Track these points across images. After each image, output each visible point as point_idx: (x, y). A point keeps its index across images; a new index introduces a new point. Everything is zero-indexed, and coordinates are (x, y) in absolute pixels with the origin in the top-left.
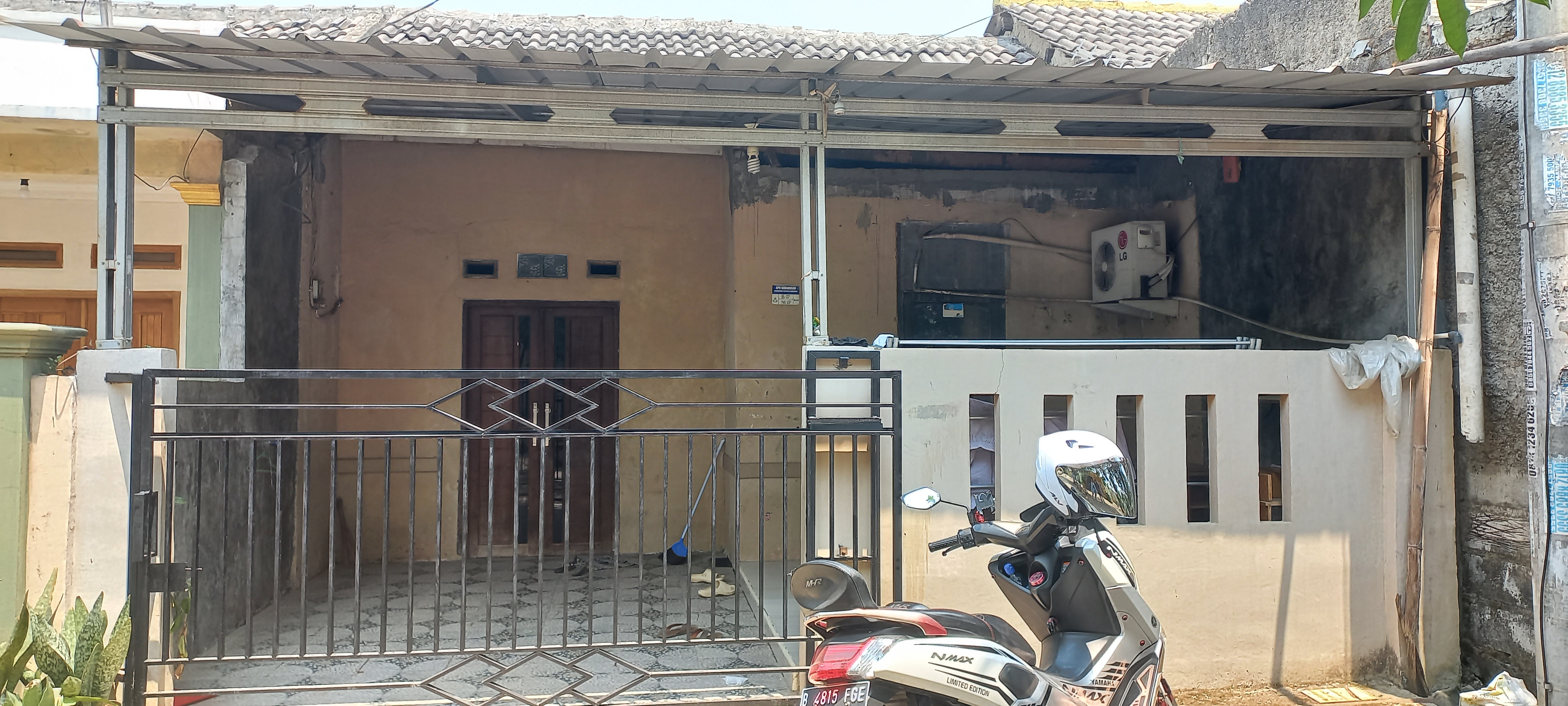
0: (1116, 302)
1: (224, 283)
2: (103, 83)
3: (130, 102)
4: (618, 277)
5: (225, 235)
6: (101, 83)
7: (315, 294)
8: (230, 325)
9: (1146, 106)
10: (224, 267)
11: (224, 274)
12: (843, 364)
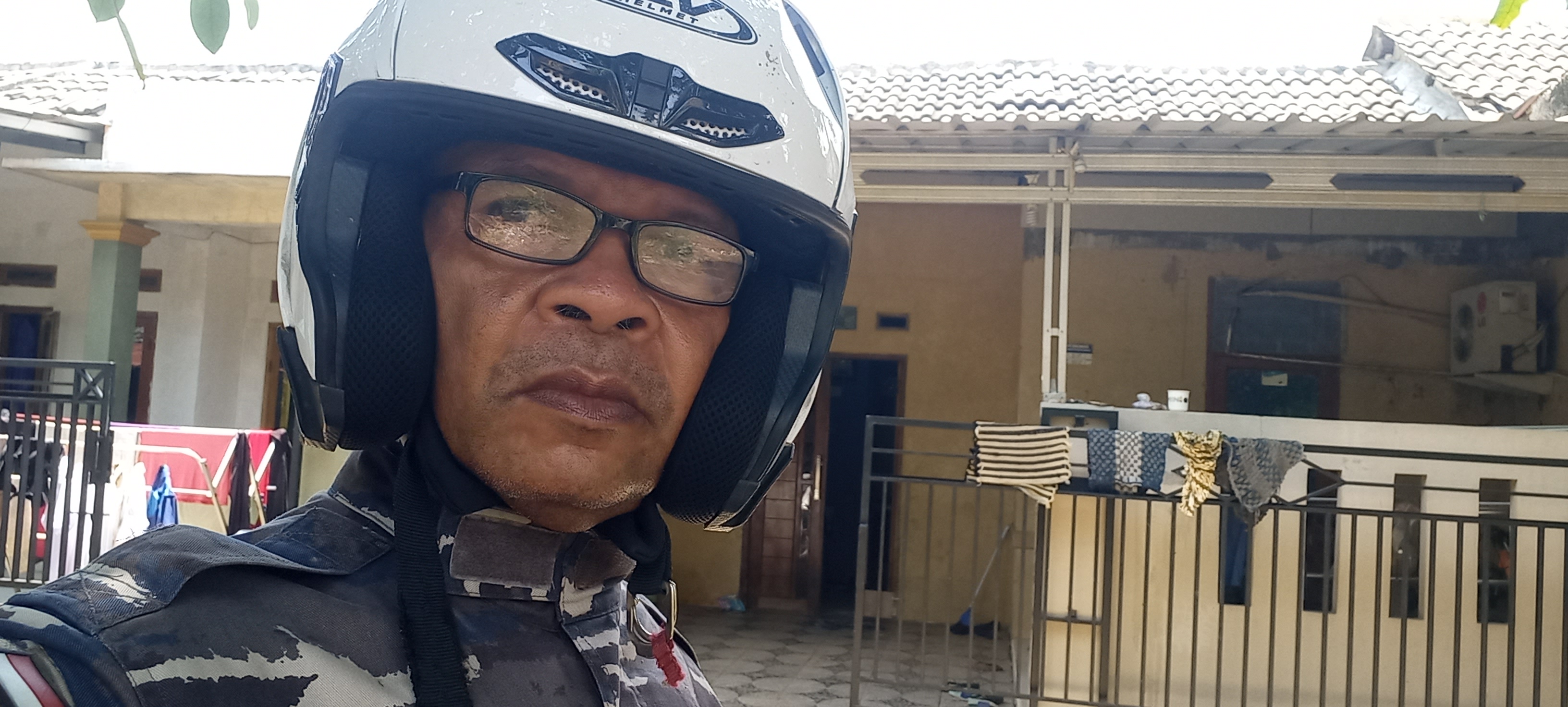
0: (1473, 375)
4: (907, 329)
9: (1441, 158)
12: (1079, 422)
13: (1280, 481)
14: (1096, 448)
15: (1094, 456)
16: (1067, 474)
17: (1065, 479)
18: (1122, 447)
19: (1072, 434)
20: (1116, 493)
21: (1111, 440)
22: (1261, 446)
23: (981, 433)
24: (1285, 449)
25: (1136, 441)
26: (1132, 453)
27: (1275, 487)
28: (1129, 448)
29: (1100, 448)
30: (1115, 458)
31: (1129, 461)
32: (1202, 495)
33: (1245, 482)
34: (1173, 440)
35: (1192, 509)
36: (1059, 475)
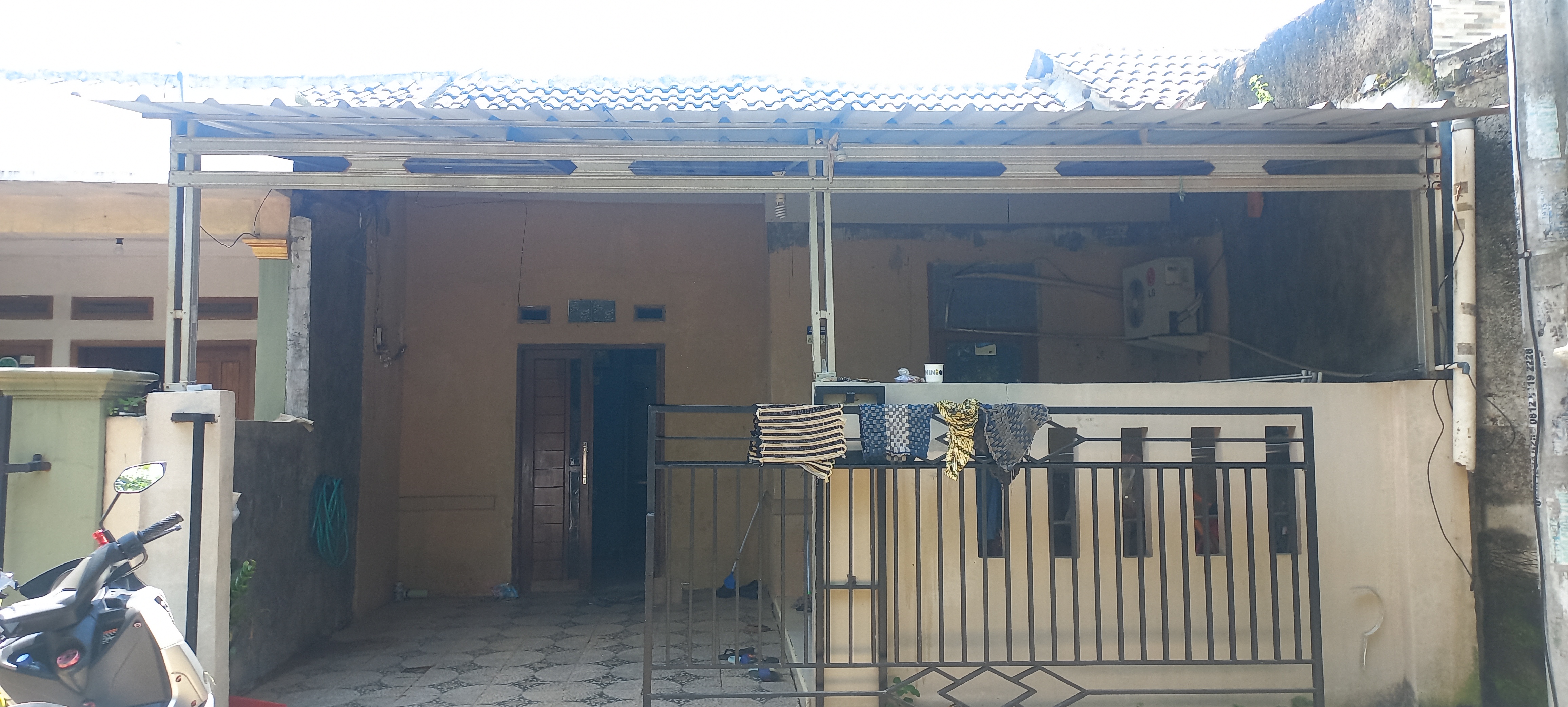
0: (1146, 338)
1: (290, 331)
2: (174, 150)
3: (198, 167)
4: (664, 320)
5: (292, 286)
6: (172, 150)
7: (379, 340)
8: (295, 370)
9: (1146, 146)
10: (291, 316)
11: (290, 323)
12: (850, 399)
13: (1030, 441)
14: (868, 422)
15: (866, 430)
16: (843, 449)
17: (841, 453)
18: (891, 420)
19: (846, 411)
20: (888, 463)
21: (881, 414)
22: (1013, 410)
23: (762, 414)
24: (1032, 412)
25: (903, 413)
26: (900, 424)
27: (1026, 448)
28: (898, 420)
29: (871, 422)
30: (885, 431)
31: (898, 432)
32: (963, 459)
33: (1000, 444)
34: (935, 410)
35: (956, 473)
36: (835, 450)
